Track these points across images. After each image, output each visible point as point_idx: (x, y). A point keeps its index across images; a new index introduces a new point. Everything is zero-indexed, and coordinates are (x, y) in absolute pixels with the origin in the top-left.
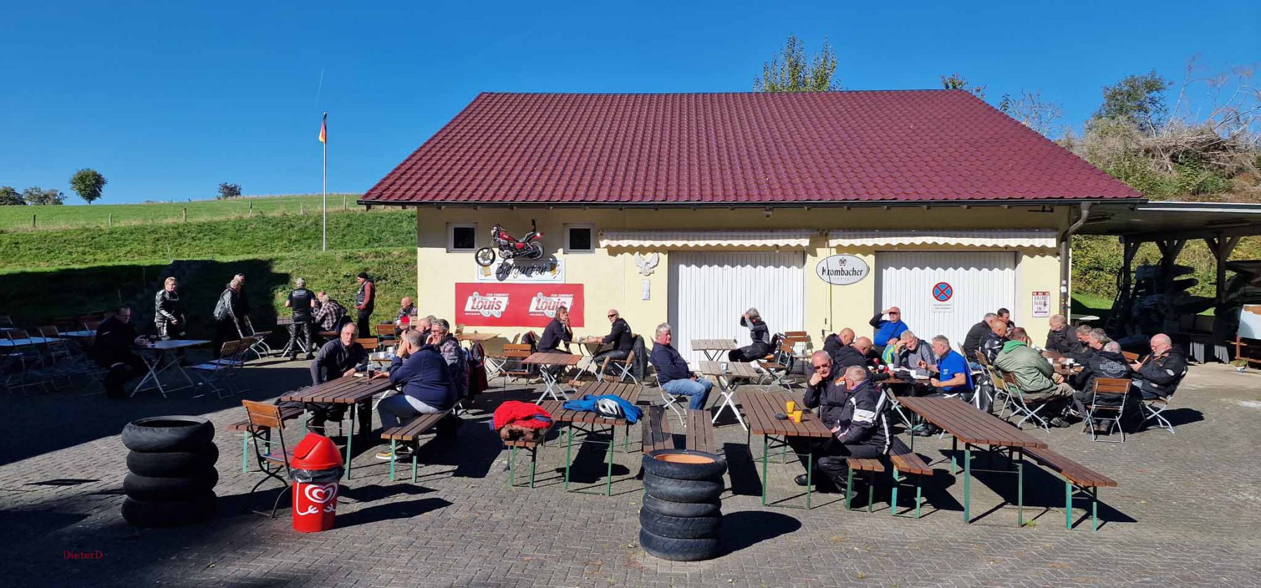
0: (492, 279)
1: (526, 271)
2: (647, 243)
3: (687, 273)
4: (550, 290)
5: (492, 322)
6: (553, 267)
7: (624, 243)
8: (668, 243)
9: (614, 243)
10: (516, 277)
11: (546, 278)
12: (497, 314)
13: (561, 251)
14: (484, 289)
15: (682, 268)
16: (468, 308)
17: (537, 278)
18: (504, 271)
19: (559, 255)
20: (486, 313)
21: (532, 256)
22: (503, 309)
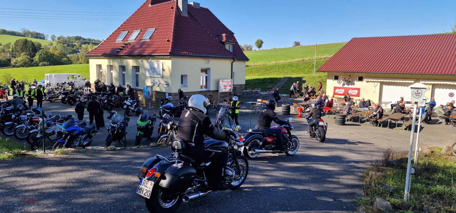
0: (341, 86)
1: (348, 85)
2: (374, 80)
3: (385, 87)
4: (353, 89)
5: (340, 95)
6: (354, 84)
7: (369, 80)
8: (379, 81)
9: (367, 80)
10: (346, 86)
11: (352, 86)
12: (342, 93)
13: (356, 81)
14: (339, 88)
15: (384, 86)
16: (336, 91)
17: (350, 86)
18: (344, 85)
19: (355, 82)
20: (339, 93)
21: (349, 82)
22: (343, 92)
